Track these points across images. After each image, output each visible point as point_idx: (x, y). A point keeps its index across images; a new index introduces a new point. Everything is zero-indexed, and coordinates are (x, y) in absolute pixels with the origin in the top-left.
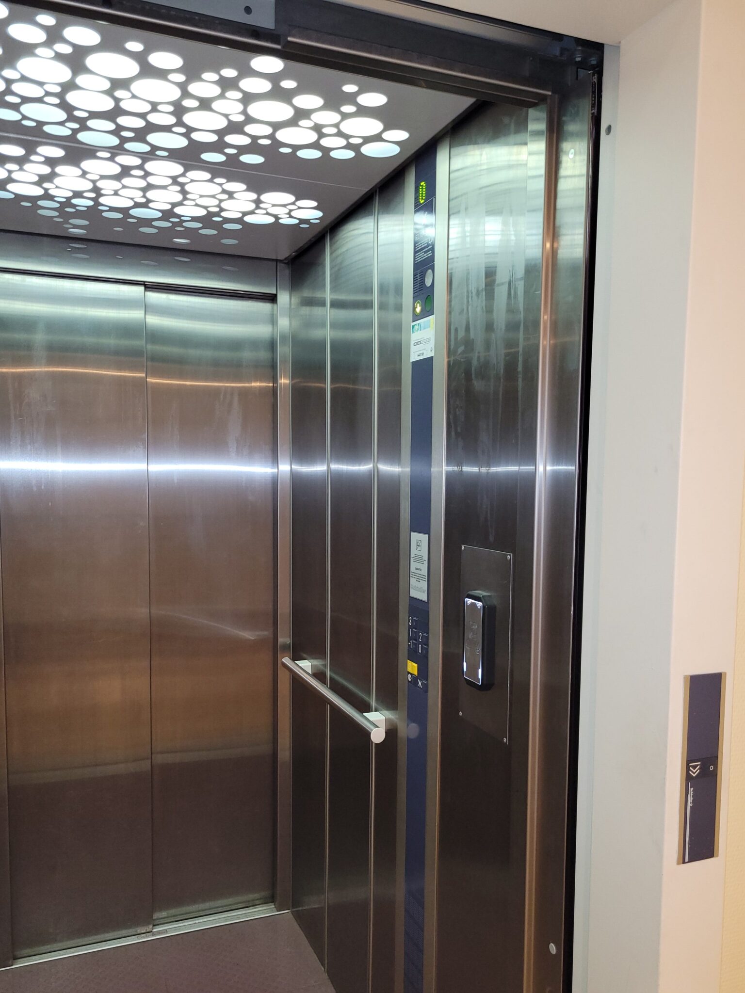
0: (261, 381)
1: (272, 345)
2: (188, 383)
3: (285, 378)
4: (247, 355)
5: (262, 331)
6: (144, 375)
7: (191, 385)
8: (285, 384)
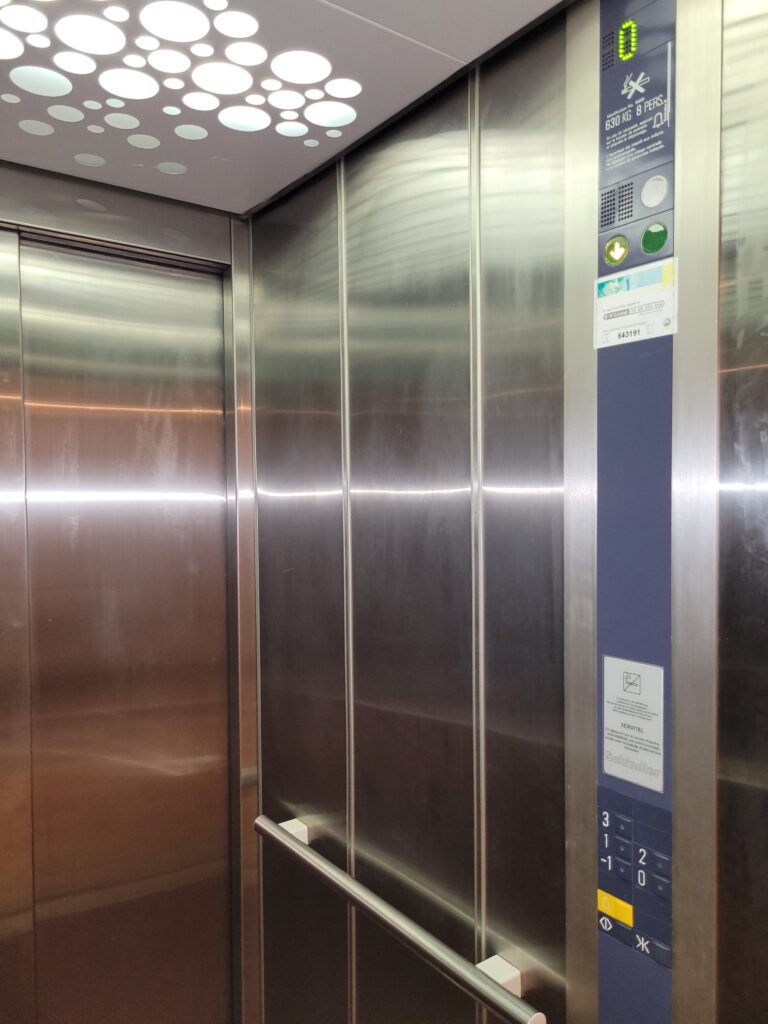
0: (205, 406)
1: (222, 359)
2: (91, 408)
3: (245, 404)
4: (183, 371)
5: (206, 337)
6: (20, 398)
7: (94, 410)
8: (245, 412)
